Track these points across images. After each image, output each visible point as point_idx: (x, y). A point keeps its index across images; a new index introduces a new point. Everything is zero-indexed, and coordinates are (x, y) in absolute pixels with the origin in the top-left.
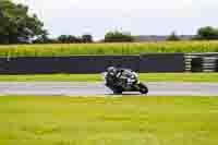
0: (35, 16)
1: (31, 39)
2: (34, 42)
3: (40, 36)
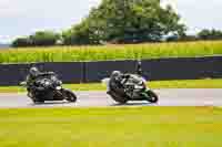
0: (169, 8)
1: (165, 37)
2: (170, 40)
3: (176, 32)
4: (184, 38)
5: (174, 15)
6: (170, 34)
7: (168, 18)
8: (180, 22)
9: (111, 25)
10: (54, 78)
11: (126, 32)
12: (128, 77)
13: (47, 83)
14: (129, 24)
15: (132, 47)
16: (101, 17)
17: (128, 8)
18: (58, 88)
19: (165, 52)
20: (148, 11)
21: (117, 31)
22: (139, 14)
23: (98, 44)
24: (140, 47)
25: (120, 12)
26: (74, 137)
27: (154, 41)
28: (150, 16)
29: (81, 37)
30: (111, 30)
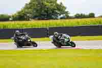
0: (61, 3)
1: (59, 17)
2: (61, 18)
3: (64, 15)
4: (68, 18)
5: (64, 7)
6: (62, 16)
7: (61, 8)
8: (66, 10)
9: (35, 12)
10: (27, 36)
11: (42, 15)
12: (61, 35)
13: (24, 38)
14: (43, 11)
15: (44, 22)
16: (30, 8)
17: (43, 4)
18: (29, 40)
19: (59, 24)
20: (52, 5)
21: (37, 14)
22: (47, 6)
23: (29, 20)
24: (48, 22)
25: (39, 5)
26: (18, 64)
27: (55, 19)
28: (52, 7)
29: (21, 17)
30: (35, 14)
